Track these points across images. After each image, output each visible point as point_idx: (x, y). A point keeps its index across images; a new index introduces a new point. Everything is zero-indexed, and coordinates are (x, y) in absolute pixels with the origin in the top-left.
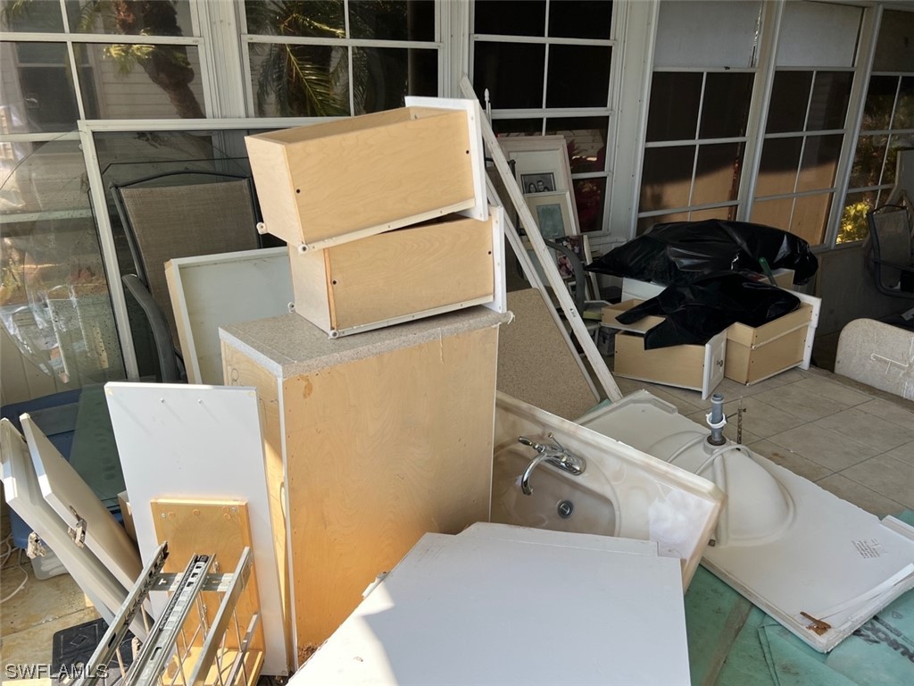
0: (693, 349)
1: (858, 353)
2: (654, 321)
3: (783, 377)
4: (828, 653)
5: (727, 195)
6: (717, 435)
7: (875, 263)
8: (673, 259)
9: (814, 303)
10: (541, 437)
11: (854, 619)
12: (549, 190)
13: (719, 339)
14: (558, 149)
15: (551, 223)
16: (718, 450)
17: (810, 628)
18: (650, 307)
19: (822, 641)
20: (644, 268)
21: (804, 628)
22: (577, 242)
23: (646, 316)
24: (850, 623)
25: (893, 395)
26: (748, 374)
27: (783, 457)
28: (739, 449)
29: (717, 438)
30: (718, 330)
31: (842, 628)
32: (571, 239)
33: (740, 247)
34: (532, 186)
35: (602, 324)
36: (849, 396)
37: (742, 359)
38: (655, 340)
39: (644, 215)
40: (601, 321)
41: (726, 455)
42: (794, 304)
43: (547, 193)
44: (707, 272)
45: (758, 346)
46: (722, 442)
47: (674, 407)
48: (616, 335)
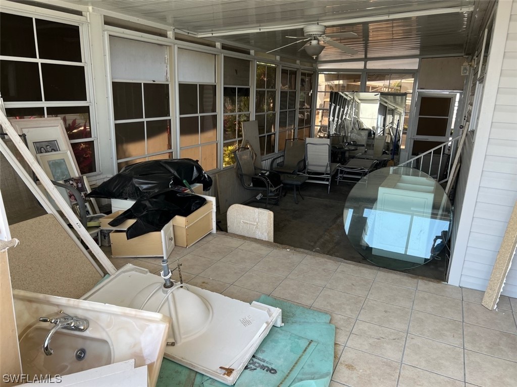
0: (154, 234)
1: (236, 220)
2: (131, 222)
3: (205, 239)
4: (234, 384)
5: (166, 147)
6: (168, 282)
7: (241, 175)
8: (137, 185)
9: (212, 200)
10: (57, 314)
11: (244, 362)
12: (55, 151)
13: (168, 226)
14: (58, 126)
15: (60, 171)
16: (170, 290)
17: (224, 374)
18: (128, 215)
19: (230, 380)
20: (122, 192)
21: (222, 375)
22: (80, 180)
23: (126, 220)
24: (242, 364)
25: (253, 238)
26: (187, 242)
27: (207, 283)
28: (182, 287)
29: (168, 284)
30: (167, 221)
31: (239, 369)
32: (75, 180)
33: (173, 174)
34: (42, 149)
35: (101, 228)
36: (235, 243)
37: (182, 235)
38: (132, 233)
39: (120, 161)
40: (100, 226)
41: (174, 292)
42: (203, 202)
43: (54, 153)
44: (156, 191)
45: (189, 226)
46: (172, 285)
47: (147, 270)
48: (110, 234)
